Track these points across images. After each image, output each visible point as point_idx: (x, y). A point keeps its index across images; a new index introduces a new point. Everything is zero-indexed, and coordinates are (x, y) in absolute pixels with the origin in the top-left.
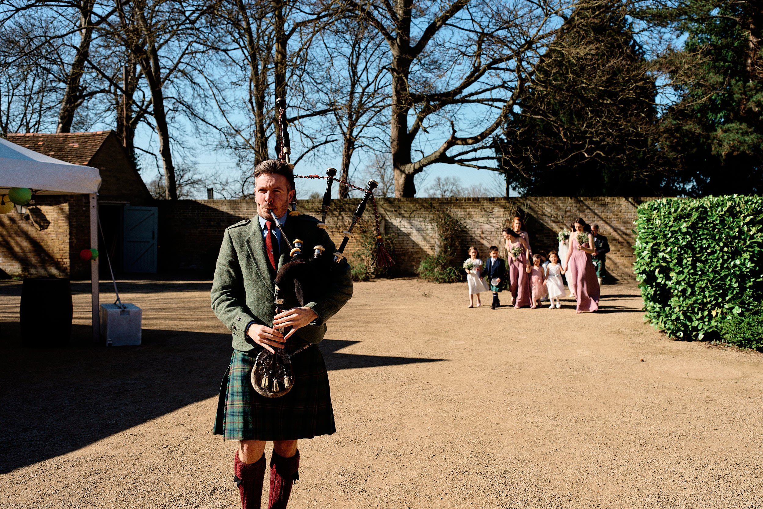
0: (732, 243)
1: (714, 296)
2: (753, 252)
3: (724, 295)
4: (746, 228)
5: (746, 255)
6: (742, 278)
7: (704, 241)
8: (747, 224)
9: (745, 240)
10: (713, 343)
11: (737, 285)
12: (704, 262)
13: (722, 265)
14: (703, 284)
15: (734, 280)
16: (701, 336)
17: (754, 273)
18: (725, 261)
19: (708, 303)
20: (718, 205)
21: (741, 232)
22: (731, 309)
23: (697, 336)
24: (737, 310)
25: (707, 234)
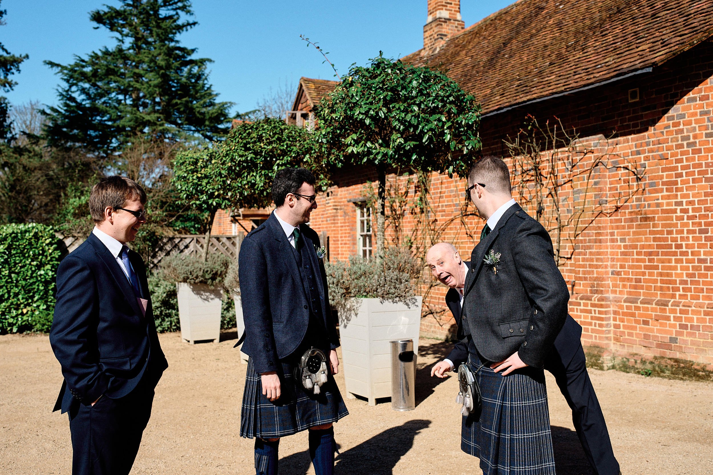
0: (38, 258)
1: (26, 298)
2: (53, 265)
3: (32, 297)
4: (47, 248)
5: (49, 267)
6: (46, 283)
7: (17, 258)
8: (47, 245)
9: (46, 256)
10: (25, 333)
11: (43, 288)
12: (18, 274)
13: (32, 274)
14: (16, 290)
15: (41, 285)
16: (15, 330)
17: (53, 279)
18: (33, 272)
19: (21, 303)
20: (26, 231)
21: (44, 251)
22: (38, 307)
23: (11, 330)
24: (43, 307)
25: (20, 253)
